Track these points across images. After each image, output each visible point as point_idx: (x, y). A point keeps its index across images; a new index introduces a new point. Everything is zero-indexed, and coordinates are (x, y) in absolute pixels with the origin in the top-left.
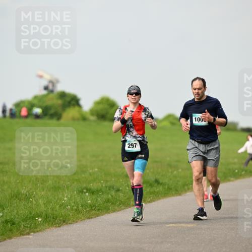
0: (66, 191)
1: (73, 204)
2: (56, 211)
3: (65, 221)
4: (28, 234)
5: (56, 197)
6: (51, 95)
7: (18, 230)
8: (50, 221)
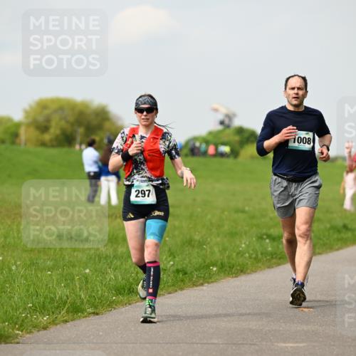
0: (244, 237)
1: (251, 252)
2: (233, 259)
3: (242, 271)
4: (202, 284)
5: (233, 245)
6: (228, 131)
7: (190, 280)
8: (226, 270)
